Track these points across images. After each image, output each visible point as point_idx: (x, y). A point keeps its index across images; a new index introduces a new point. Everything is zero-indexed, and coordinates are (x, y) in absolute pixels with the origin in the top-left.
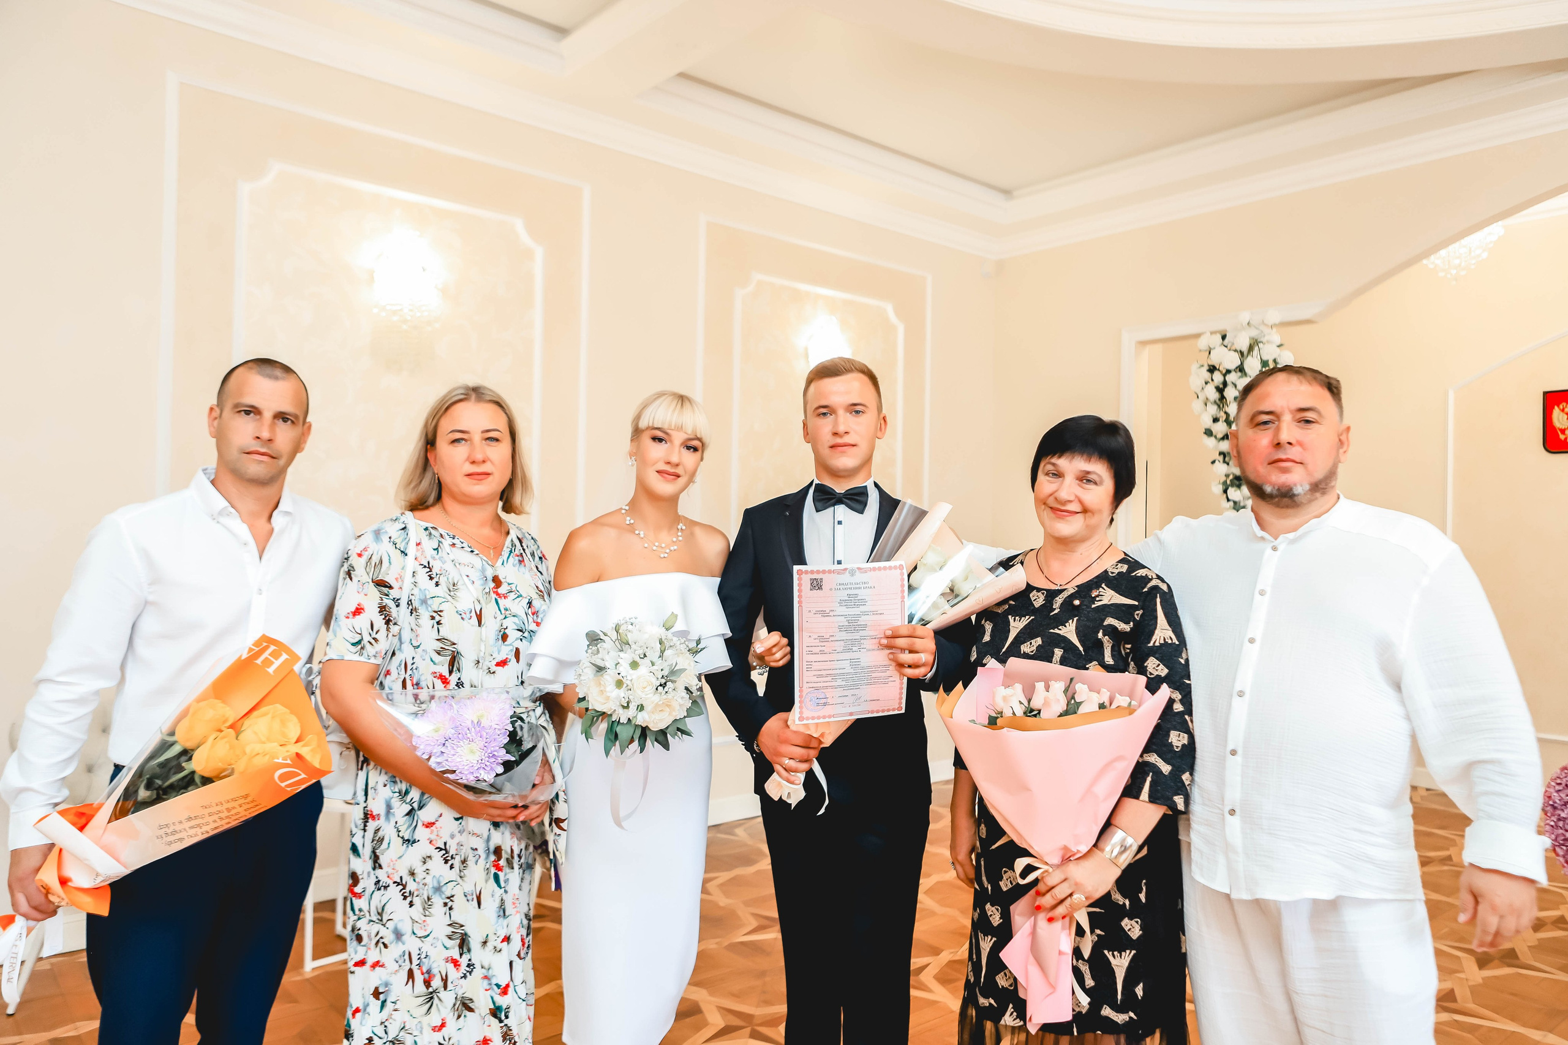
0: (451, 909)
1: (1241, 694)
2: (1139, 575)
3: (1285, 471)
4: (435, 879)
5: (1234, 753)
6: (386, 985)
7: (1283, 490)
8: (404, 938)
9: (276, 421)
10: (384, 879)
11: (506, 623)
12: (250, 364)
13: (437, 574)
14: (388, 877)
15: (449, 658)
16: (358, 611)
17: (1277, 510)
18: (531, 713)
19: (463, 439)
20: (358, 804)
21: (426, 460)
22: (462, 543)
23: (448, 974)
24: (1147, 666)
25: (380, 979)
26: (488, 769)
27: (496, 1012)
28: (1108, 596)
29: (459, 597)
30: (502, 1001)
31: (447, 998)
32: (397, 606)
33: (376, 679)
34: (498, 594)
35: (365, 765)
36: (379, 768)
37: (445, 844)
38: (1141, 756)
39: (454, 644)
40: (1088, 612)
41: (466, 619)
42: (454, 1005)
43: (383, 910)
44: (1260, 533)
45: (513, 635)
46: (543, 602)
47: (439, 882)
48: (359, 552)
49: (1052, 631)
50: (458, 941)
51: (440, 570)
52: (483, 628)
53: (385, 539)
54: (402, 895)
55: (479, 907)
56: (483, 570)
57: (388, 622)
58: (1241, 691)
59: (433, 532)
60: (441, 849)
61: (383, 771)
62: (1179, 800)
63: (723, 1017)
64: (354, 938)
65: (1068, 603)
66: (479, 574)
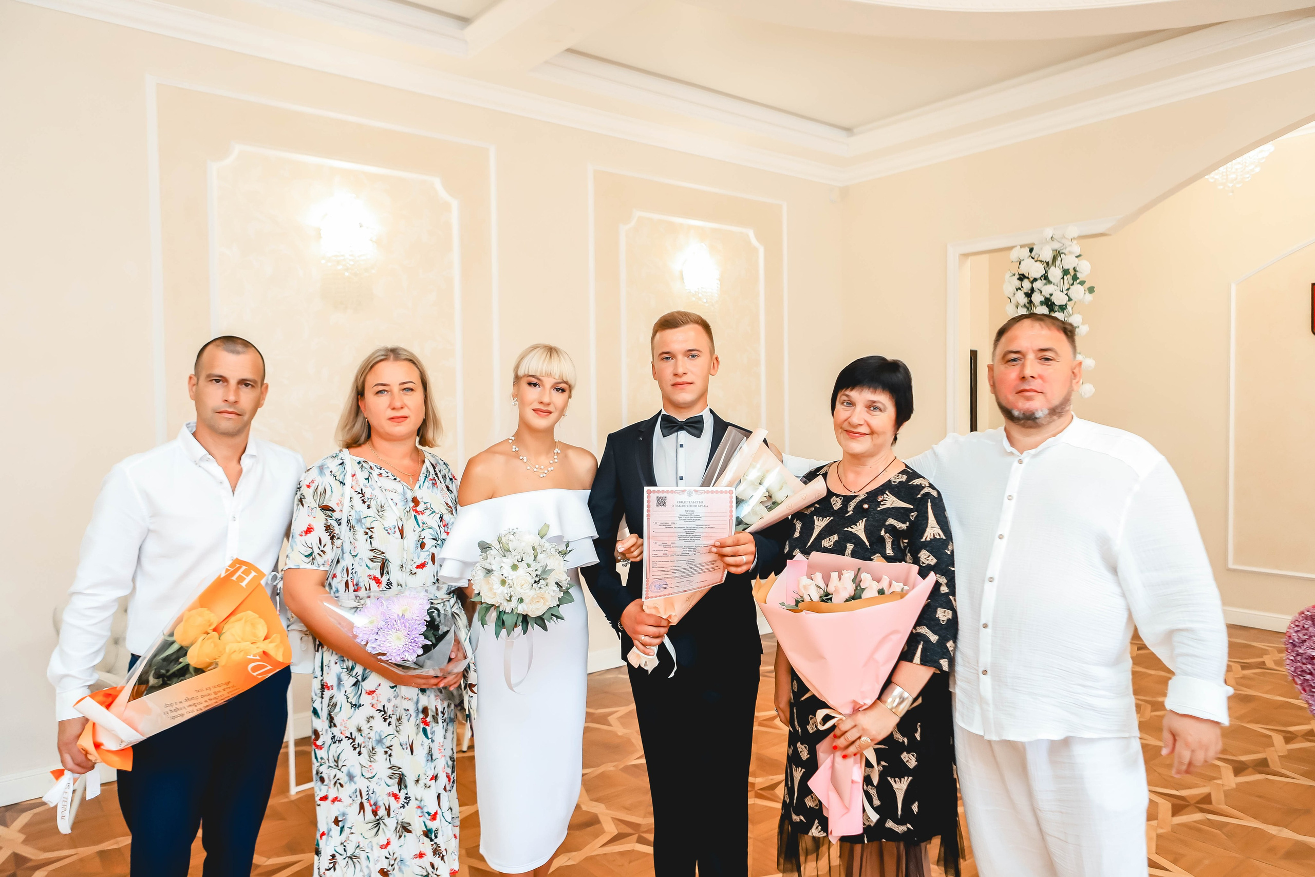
0: (390, 755)
1: (991, 580)
2: (915, 484)
3: (1029, 399)
4: (377, 734)
5: (985, 626)
6: (344, 815)
7: (1028, 414)
8: (355, 779)
9: (239, 386)
10: (338, 735)
11: (423, 534)
12: (218, 342)
13: (368, 499)
14: (341, 733)
15: (380, 564)
16: (309, 530)
17: (1023, 429)
18: (447, 603)
19: (385, 391)
20: (316, 678)
21: (358, 407)
22: (387, 473)
23: (390, 805)
24: (920, 557)
25: (339, 811)
26: (411, 651)
27: (427, 833)
28: (891, 501)
29: (385, 517)
30: (432, 825)
31: (391, 823)
32: (339, 525)
33: (325, 582)
34: (417, 511)
35: (320, 648)
36: (331, 651)
37: (384, 707)
38: (915, 628)
39: (384, 553)
40: (874, 514)
41: (391, 533)
42: (396, 828)
43: (338, 758)
44: (1009, 448)
45: (429, 543)
46: (451, 516)
47: (380, 736)
48: (308, 484)
49: (846, 529)
50: (397, 780)
51: (371, 496)
52: (405, 540)
53: (327, 473)
54: (353, 746)
55: (412, 754)
56: (404, 494)
57: (332, 538)
58: (991, 578)
59: (364, 464)
60: (381, 711)
61: (334, 653)
62: (944, 663)
63: (616, 825)
64: (319, 779)
65: (859, 506)
66: (400, 497)
